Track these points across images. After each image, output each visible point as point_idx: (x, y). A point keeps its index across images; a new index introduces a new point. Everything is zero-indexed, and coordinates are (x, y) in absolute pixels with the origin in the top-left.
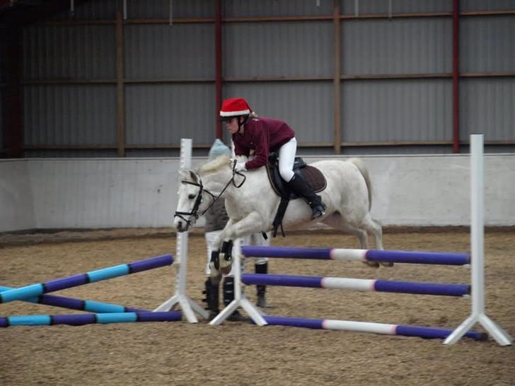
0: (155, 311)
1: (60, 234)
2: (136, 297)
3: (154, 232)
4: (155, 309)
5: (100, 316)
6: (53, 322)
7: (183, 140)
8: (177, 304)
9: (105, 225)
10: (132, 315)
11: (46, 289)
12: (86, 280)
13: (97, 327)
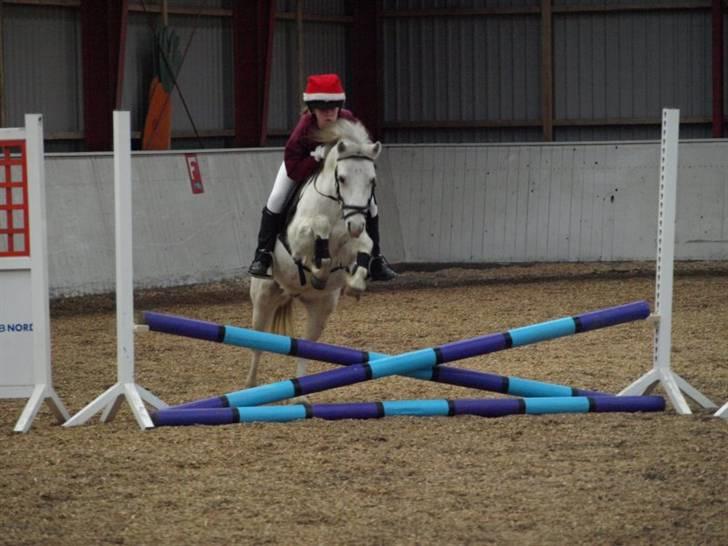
0: (620, 394)
1: (446, 272)
2: (586, 374)
3: (605, 268)
4: (619, 391)
5: (529, 402)
6: (454, 411)
7: (665, 110)
8: (658, 382)
9: (520, 256)
10: (584, 401)
11: (441, 357)
12: (507, 343)
13: (524, 419)
